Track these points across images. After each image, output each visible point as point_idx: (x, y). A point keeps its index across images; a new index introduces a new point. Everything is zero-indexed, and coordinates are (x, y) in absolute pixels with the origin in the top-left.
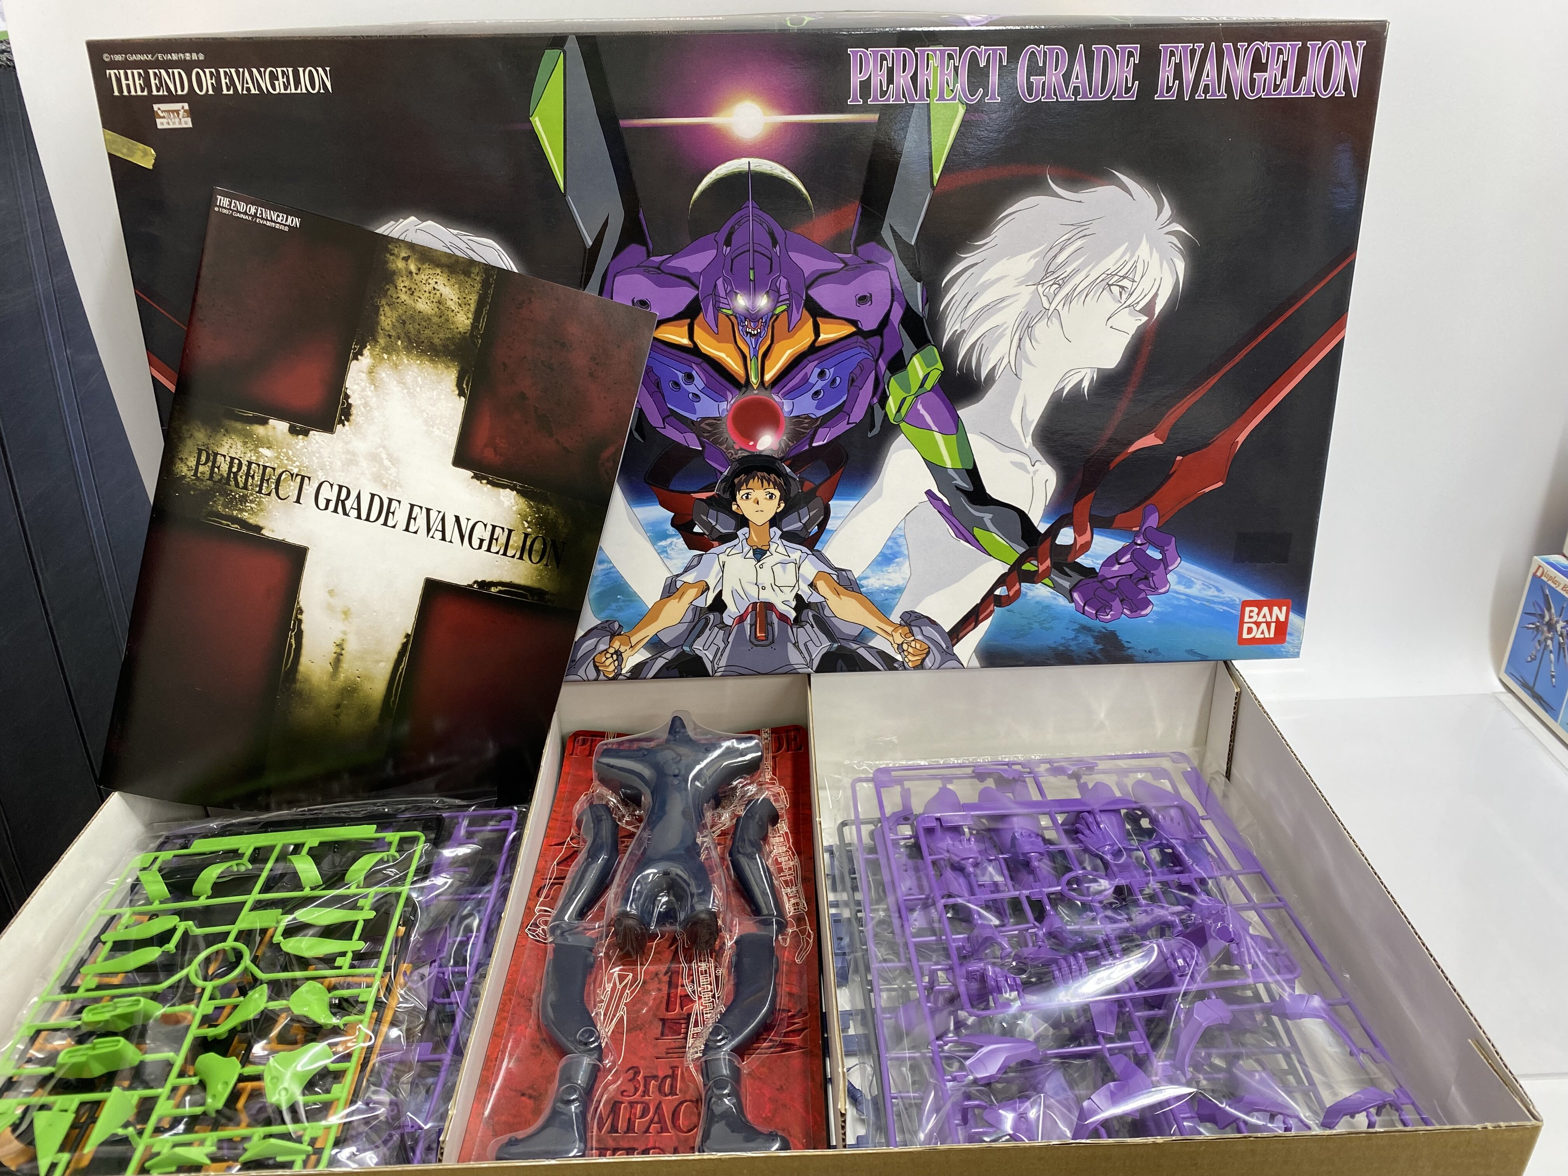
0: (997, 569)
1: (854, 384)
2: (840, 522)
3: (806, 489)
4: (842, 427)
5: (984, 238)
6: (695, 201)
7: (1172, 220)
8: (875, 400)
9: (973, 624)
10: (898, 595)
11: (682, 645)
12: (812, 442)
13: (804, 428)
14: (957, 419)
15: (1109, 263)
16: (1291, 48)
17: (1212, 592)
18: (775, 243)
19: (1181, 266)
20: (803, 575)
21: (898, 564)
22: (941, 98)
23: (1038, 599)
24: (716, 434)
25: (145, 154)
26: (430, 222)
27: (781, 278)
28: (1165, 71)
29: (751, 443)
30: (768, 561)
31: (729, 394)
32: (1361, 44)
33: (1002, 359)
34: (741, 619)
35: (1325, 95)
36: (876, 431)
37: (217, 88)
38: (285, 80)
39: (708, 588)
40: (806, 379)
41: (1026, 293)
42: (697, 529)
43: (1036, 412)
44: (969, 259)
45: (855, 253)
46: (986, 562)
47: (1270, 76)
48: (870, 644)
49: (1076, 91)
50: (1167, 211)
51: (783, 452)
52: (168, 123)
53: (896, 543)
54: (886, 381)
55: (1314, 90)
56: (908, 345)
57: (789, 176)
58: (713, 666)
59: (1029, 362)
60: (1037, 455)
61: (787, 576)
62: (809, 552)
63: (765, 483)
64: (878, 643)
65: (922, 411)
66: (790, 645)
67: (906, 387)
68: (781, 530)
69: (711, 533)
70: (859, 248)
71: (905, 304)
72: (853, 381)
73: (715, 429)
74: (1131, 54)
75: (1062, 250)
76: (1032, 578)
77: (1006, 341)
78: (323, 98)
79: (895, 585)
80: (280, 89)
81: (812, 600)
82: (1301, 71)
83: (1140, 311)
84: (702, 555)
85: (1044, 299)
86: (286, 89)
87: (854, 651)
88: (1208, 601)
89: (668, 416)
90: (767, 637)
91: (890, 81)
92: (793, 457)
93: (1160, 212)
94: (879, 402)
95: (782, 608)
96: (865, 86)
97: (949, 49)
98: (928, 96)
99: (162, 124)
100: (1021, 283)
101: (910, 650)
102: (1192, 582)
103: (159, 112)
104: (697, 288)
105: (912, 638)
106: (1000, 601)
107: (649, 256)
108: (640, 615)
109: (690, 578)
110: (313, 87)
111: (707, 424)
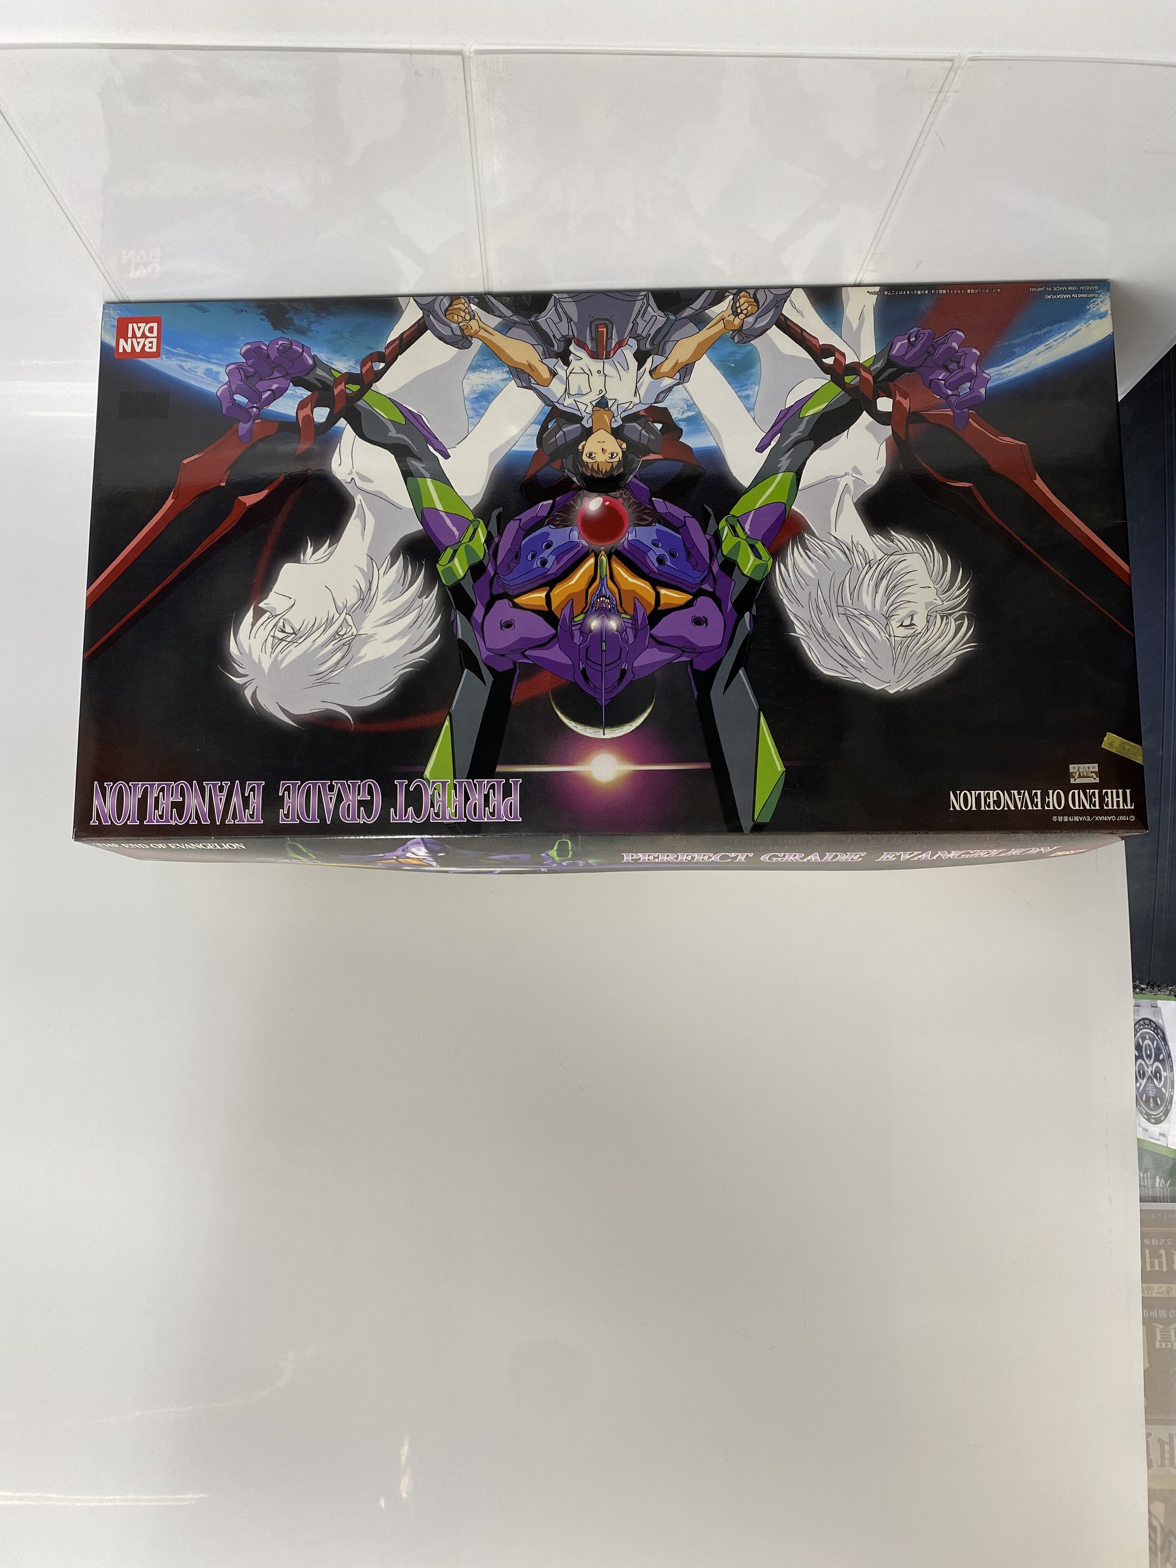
0: (384, 386)
1: (516, 554)
2: (529, 432)
3: (559, 461)
4: (526, 516)
5: (405, 673)
6: (650, 705)
7: (244, 686)
8: (496, 540)
9: (404, 337)
10: (474, 364)
11: (676, 320)
12: (553, 504)
13: (560, 516)
14: (423, 521)
15: (295, 651)
16: (153, 819)
17: (188, 365)
18: (584, 671)
19: (233, 648)
20: (564, 384)
21: (474, 392)
22: (444, 784)
23: (344, 359)
24: (639, 512)
25: (1111, 744)
26: (877, 688)
27: (578, 644)
28: (258, 803)
29: (607, 503)
30: (594, 397)
31: (626, 547)
32: (94, 822)
33: (385, 573)
34: (620, 344)
35: (121, 783)
36: (495, 513)
37: (1045, 795)
38: (988, 801)
39: (651, 372)
40: (558, 559)
41: (367, 627)
42: (659, 426)
43: (353, 527)
44: (418, 656)
45: (515, 663)
46: (393, 393)
47: (168, 797)
48: (501, 320)
49: (331, 788)
50: (248, 693)
51: (579, 495)
52: (1089, 768)
53: (475, 411)
54: (487, 555)
55: (130, 788)
56: (468, 586)
57: (571, 724)
58: (648, 300)
59: (361, 570)
60: (350, 488)
61: (577, 382)
62: (557, 404)
63: (595, 467)
64: (493, 321)
65: (454, 529)
66: (575, 319)
67: (470, 551)
68: (582, 425)
69: (646, 422)
70: (512, 666)
71: (472, 620)
72: (516, 557)
73: (639, 516)
74: (287, 816)
75: (338, 663)
76: (350, 378)
77: (382, 589)
78: (957, 787)
79: (476, 374)
80: (993, 795)
81: (555, 360)
82: (143, 802)
83: (266, 611)
84: (655, 403)
85: (350, 622)
86: (988, 794)
87: (515, 313)
88: (191, 357)
89: (680, 527)
90: (597, 326)
91: (487, 797)
92: (570, 491)
93: (254, 693)
94: (493, 538)
95: (582, 354)
96: (507, 793)
97: (439, 820)
98: (455, 785)
99: (1094, 767)
100: (372, 636)
101: (463, 314)
102: (205, 374)
103: (1095, 776)
104: (651, 636)
105: (460, 325)
106: (380, 357)
107: (691, 661)
108: (715, 348)
109: (667, 382)
110: (965, 795)
111: (646, 520)
